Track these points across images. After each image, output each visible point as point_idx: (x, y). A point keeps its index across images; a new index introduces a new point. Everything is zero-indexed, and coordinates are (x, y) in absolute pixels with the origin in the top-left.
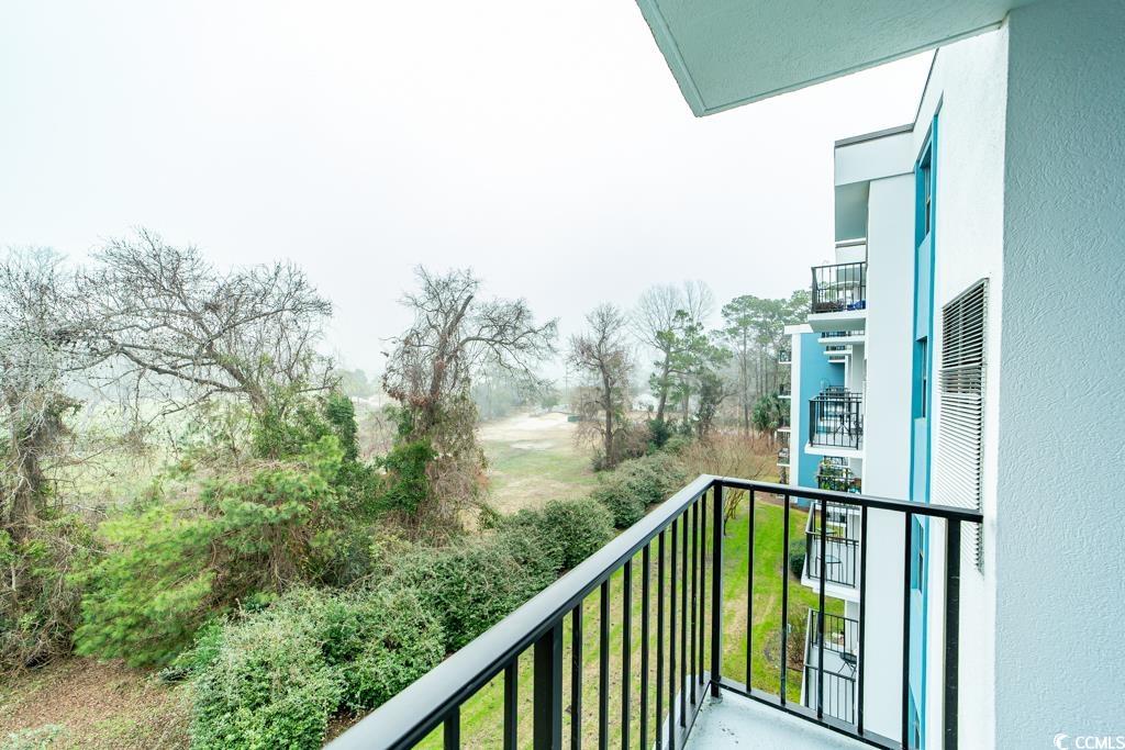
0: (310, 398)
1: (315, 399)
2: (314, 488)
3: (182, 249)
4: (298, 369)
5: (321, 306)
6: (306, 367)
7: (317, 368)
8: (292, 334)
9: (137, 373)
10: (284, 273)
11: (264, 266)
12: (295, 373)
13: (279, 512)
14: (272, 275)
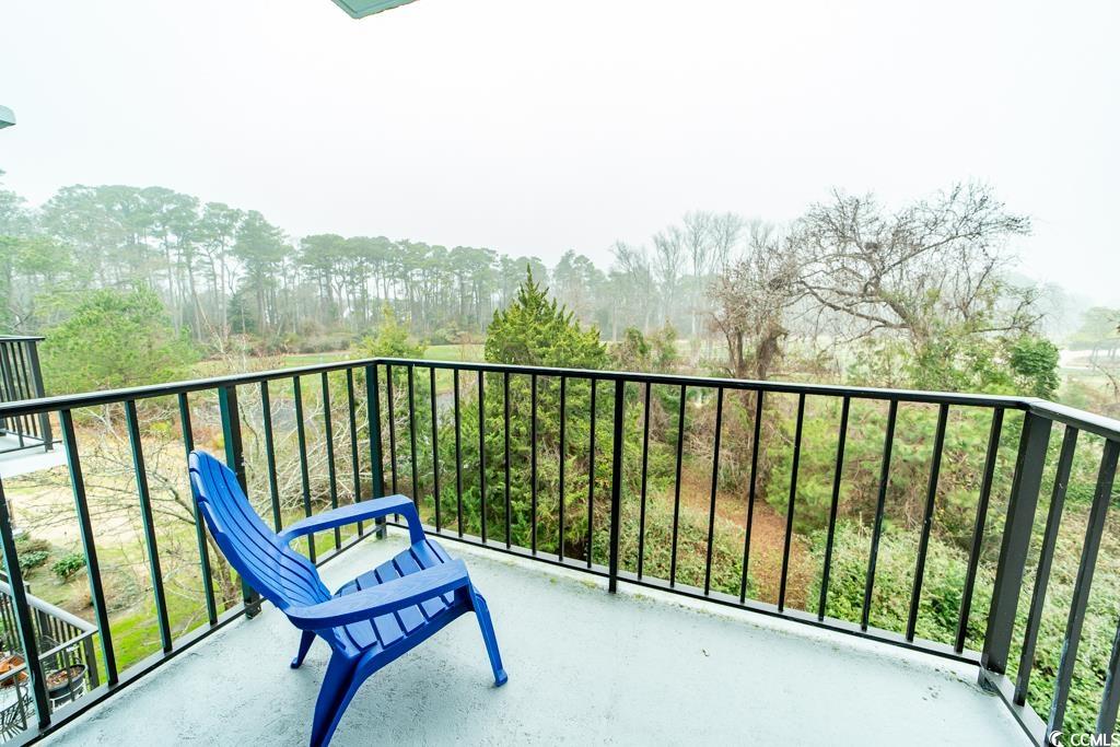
0: (990, 340)
1: (997, 341)
2: (961, 439)
3: (862, 197)
4: (979, 305)
5: (1012, 224)
6: (990, 303)
7: (1005, 305)
8: (975, 263)
9: (818, 310)
10: (965, 191)
11: (940, 191)
12: (972, 309)
13: (914, 452)
14: (948, 199)
